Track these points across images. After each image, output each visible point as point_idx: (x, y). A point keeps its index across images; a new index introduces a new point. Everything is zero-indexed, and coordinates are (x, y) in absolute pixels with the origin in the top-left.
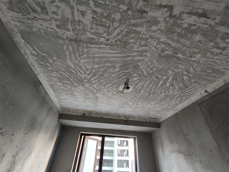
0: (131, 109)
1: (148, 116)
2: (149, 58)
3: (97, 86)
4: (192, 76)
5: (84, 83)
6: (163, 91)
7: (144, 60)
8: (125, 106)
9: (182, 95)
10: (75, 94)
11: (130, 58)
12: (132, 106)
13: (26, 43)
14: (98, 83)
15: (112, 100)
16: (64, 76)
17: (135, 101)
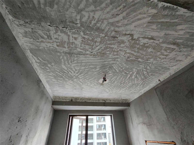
0: (108, 95)
1: (121, 98)
2: (120, 62)
3: (82, 80)
4: (149, 71)
5: (73, 79)
6: (130, 81)
7: (116, 63)
8: (103, 92)
9: (144, 83)
10: (65, 86)
11: (106, 62)
12: (109, 92)
13: (33, 56)
14: (84, 78)
15: (94, 89)
16: (58, 75)
17: (111, 89)
